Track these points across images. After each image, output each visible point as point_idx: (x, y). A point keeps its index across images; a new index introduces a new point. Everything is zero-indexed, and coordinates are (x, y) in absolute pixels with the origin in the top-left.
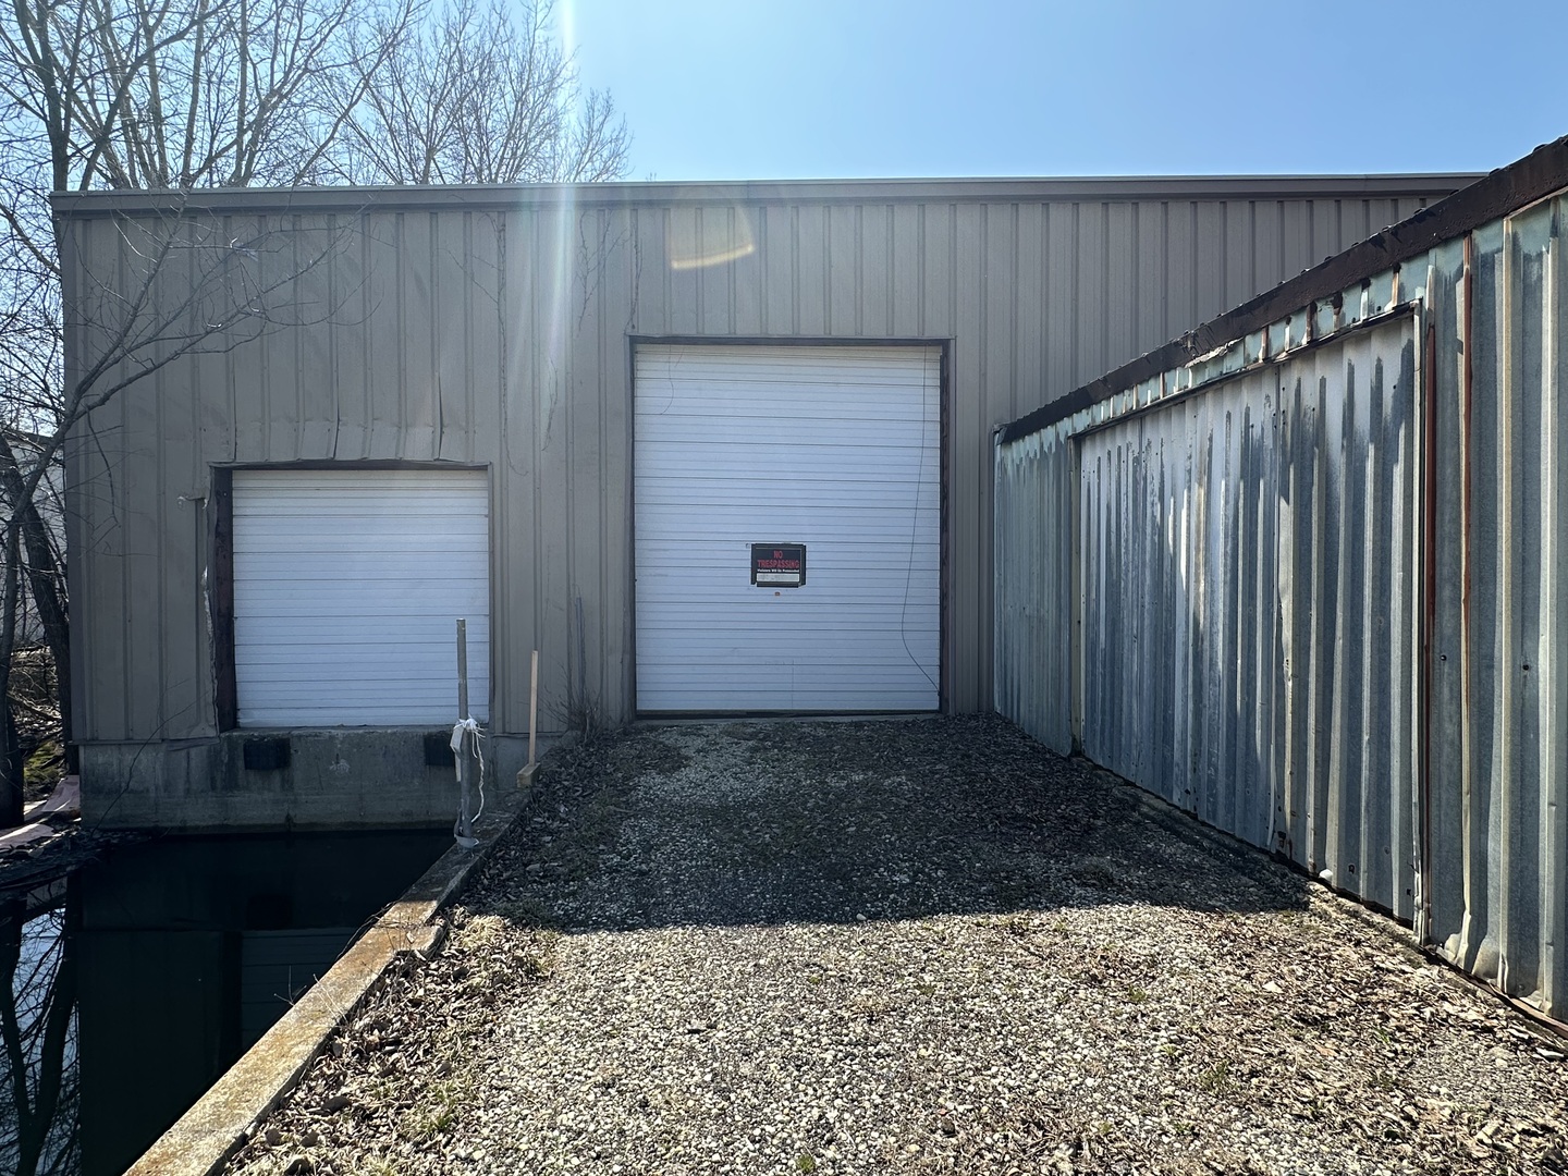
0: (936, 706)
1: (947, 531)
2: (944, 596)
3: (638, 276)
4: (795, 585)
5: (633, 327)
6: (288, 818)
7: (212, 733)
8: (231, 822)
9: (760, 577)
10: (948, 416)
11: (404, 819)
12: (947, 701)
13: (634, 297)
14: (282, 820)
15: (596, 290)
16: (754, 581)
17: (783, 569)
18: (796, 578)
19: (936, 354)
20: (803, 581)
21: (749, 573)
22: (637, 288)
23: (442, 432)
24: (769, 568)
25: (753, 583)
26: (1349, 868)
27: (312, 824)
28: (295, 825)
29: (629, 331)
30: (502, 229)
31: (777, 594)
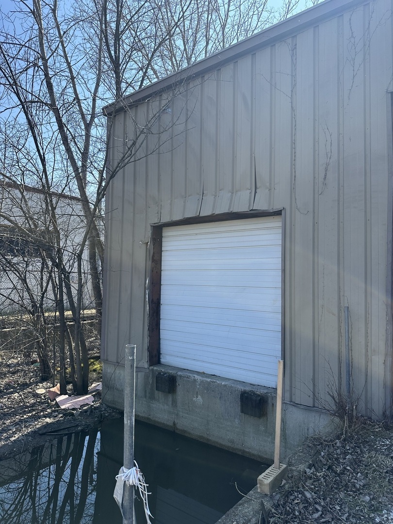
6: (174, 424)
7: (146, 366)
8: (151, 417)
11: (230, 444)
14: (171, 424)
15: (362, 65)
23: (256, 192)
27: (185, 431)
28: (177, 429)
29: (391, 89)
30: (294, 48)
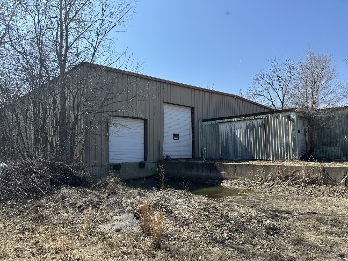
7: (108, 164)
12: (194, 156)
15: (160, 94)
18: (178, 139)
19: (191, 108)
25: (174, 139)
26: (259, 157)
29: (163, 101)
31: (176, 141)
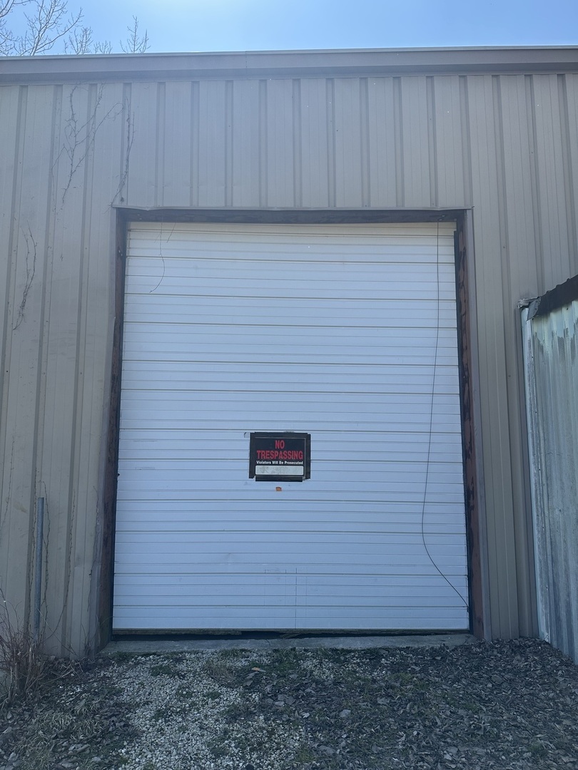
0: (465, 625)
1: (470, 418)
2: (470, 494)
3: (129, 149)
4: (297, 479)
5: (122, 200)
9: (259, 470)
10: (467, 293)
12: (480, 621)
13: (124, 170)
15: (83, 162)
16: (252, 474)
17: (287, 460)
18: (299, 471)
19: (449, 229)
20: (307, 474)
21: (247, 465)
22: (128, 160)
24: (271, 460)
25: (251, 476)
29: (118, 204)
31: (279, 489)
